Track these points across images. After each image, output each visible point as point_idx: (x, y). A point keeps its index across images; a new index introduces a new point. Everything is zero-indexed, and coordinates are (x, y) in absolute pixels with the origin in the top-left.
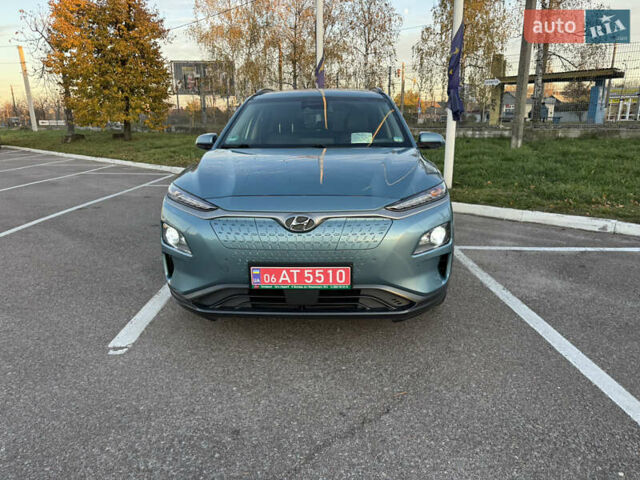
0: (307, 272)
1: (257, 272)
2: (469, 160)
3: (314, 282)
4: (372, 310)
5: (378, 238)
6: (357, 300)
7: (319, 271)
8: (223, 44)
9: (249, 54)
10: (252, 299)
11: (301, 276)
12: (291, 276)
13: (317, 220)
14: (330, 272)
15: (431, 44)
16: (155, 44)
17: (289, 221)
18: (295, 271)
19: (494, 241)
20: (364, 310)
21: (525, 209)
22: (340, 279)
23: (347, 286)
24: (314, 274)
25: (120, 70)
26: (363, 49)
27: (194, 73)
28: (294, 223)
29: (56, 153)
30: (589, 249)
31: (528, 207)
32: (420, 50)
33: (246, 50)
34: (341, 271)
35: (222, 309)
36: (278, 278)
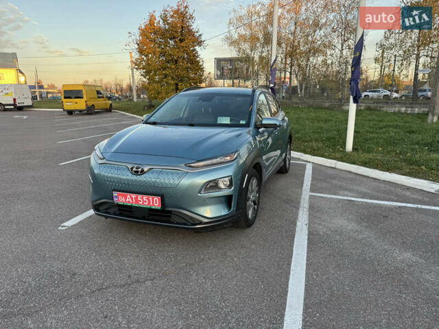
0: (139, 197)
1: (116, 195)
2: (381, 131)
3: (143, 203)
4: (177, 224)
5: (177, 182)
6: (170, 217)
7: (145, 197)
8: (246, 46)
9: (262, 52)
10: (119, 210)
11: (136, 198)
12: (132, 198)
13: (145, 169)
14: (151, 198)
15: (392, 41)
16: (195, 50)
17: (132, 169)
18: (134, 196)
19: (341, 192)
20: (173, 223)
21: (385, 171)
22: (155, 203)
23: (159, 208)
24: (148, 199)
25: (173, 67)
26: (340, 47)
27: (229, 65)
28: (134, 169)
29: (135, 116)
30: (409, 205)
31: (388, 170)
32: (382, 46)
33: (260, 50)
34: (156, 198)
35: (106, 213)
36: (126, 199)
